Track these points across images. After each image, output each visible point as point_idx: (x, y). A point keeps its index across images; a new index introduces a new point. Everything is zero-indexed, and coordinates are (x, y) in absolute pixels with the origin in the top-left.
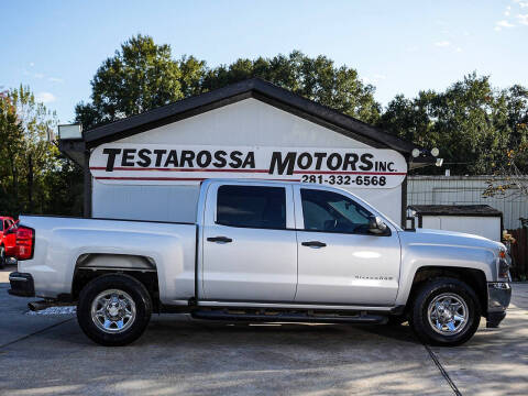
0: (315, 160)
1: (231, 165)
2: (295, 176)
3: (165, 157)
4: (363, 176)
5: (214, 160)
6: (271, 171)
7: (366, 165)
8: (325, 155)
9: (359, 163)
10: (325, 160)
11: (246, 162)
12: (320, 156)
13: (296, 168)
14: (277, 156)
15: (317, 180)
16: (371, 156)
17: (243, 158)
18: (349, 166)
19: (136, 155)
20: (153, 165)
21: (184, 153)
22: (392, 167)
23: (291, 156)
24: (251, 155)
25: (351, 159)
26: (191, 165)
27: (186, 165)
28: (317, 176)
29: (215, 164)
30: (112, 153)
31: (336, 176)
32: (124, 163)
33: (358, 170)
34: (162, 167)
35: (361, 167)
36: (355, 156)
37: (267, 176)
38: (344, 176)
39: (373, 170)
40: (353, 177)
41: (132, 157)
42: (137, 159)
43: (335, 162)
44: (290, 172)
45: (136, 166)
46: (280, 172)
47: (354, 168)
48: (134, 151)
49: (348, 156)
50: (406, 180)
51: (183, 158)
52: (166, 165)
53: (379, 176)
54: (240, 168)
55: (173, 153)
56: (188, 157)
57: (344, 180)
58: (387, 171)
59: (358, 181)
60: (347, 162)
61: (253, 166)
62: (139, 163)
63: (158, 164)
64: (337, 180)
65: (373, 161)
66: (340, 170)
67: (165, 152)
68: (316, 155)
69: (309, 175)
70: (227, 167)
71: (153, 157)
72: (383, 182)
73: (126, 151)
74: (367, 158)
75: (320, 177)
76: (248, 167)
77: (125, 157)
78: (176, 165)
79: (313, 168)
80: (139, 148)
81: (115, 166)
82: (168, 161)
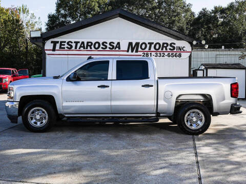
0: (148, 46)
1: (109, 48)
2: (139, 53)
3: (79, 45)
4: (171, 53)
5: (101, 46)
6: (128, 51)
7: (172, 48)
8: (153, 43)
9: (169, 47)
10: (153, 46)
11: (116, 47)
12: (151, 44)
13: (140, 49)
14: (130, 44)
15: (149, 55)
16: (174, 44)
17: (115, 45)
18: (164, 48)
19: (66, 44)
20: (73, 48)
21: (88, 43)
22: (184, 49)
23: (137, 44)
24: (119, 43)
25: (165, 45)
26: (91, 48)
27: (89, 48)
28: (149, 53)
29: (102, 48)
30: (55, 43)
31: (158, 53)
32: (60, 48)
33: (168, 50)
34: (78, 49)
35: (170, 49)
36: (167, 44)
37: (126, 53)
38: (162, 53)
39: (175, 50)
40: (166, 54)
41: (64, 45)
42: (66, 45)
43: (157, 46)
44: (137, 51)
45: (66, 49)
46: (132, 51)
47: (166, 49)
48: (65, 42)
49: (164, 44)
50: (191, 55)
51: (87, 45)
52: (80, 48)
53: (178, 53)
54: (114, 50)
55: (83, 43)
56: (89, 44)
57: (162, 55)
58: (182, 51)
59: (169, 55)
60: (163, 46)
61: (119, 48)
62: (67, 48)
63: (76, 48)
64: (158, 55)
65: (175, 46)
66: (160, 50)
67: (79, 42)
68: (149, 43)
69: (145, 53)
70: (108, 49)
71: (74, 45)
72: (180, 56)
73: (61, 42)
74: (173, 45)
75: (151, 54)
76: (117, 49)
77: (61, 45)
78: (84, 48)
79: (147, 49)
80: (67, 41)
81: (56, 49)
82: (81, 47)
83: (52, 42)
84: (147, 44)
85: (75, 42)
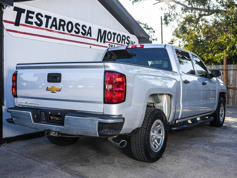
1: (82, 33)
2: (106, 44)
5: (75, 29)
6: (97, 40)
7: (128, 42)
8: (116, 34)
9: (126, 40)
10: (116, 37)
11: (88, 33)
12: (114, 34)
13: (107, 40)
14: (100, 31)
17: (87, 30)
18: (123, 41)
19: (34, 16)
21: (60, 21)
23: (105, 32)
24: (90, 28)
26: (64, 30)
27: (61, 30)
29: (75, 31)
30: (20, 11)
31: (119, 46)
32: (27, 22)
33: (126, 44)
34: (49, 28)
36: (125, 37)
43: (119, 38)
44: (104, 42)
45: (34, 25)
46: (101, 41)
49: (123, 36)
51: (60, 25)
52: (51, 28)
54: (85, 36)
55: (55, 19)
56: (62, 24)
61: (91, 36)
62: (36, 23)
63: (47, 26)
65: (130, 40)
66: (120, 43)
67: (50, 17)
69: (111, 44)
70: (80, 34)
71: (44, 20)
75: (114, 46)
76: (89, 36)
77: (28, 17)
78: (56, 29)
79: (112, 41)
80: (36, 11)
81: (21, 23)
82: (52, 25)
83: (16, 9)
84: (112, 34)
85: (46, 16)
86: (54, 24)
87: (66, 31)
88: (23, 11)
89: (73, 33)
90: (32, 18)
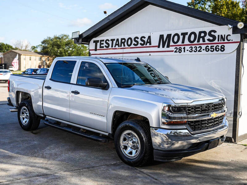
0: (181, 37)
1: (141, 44)
2: (171, 48)
3: (115, 42)
4: (210, 46)
5: (134, 42)
6: (159, 47)
7: (211, 38)
8: (187, 33)
9: (207, 37)
10: (187, 37)
11: (147, 42)
12: (184, 34)
13: (172, 43)
14: (162, 37)
15: (183, 50)
16: (215, 32)
17: (146, 40)
18: (201, 39)
19: (104, 42)
20: (110, 47)
22: (229, 38)
23: (169, 36)
24: (149, 37)
25: (202, 35)
27: (123, 46)
28: (182, 47)
29: (134, 44)
31: (193, 46)
32: (101, 47)
33: (207, 42)
34: (114, 47)
35: (209, 40)
36: (205, 32)
38: (198, 46)
39: (216, 41)
40: (204, 47)
42: (105, 44)
43: (192, 38)
44: (168, 46)
45: (105, 48)
46: (163, 47)
47: (204, 41)
49: (200, 33)
50: (239, 46)
51: (122, 42)
53: (220, 45)
54: (145, 46)
55: (118, 40)
57: (198, 49)
58: (226, 41)
59: (207, 49)
60: (200, 37)
61: (150, 44)
62: (106, 46)
63: (112, 46)
64: (194, 49)
65: (216, 35)
66: (196, 42)
68: (182, 34)
69: (178, 47)
71: (110, 43)
72: (223, 49)
73: (101, 41)
74: (213, 33)
75: (184, 48)
76: (148, 45)
77: (101, 44)
78: (119, 46)
79: (180, 43)
80: (105, 39)
81: (97, 48)
82: (116, 45)
83: (94, 42)
84: (180, 35)
85: (111, 40)
86: (117, 43)
87: (126, 46)
88: (98, 41)
89: (132, 46)
90: (103, 44)
